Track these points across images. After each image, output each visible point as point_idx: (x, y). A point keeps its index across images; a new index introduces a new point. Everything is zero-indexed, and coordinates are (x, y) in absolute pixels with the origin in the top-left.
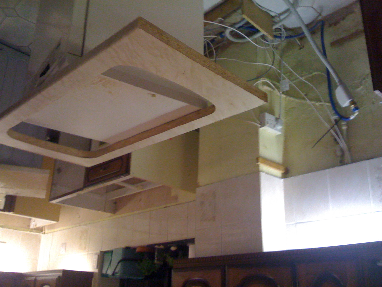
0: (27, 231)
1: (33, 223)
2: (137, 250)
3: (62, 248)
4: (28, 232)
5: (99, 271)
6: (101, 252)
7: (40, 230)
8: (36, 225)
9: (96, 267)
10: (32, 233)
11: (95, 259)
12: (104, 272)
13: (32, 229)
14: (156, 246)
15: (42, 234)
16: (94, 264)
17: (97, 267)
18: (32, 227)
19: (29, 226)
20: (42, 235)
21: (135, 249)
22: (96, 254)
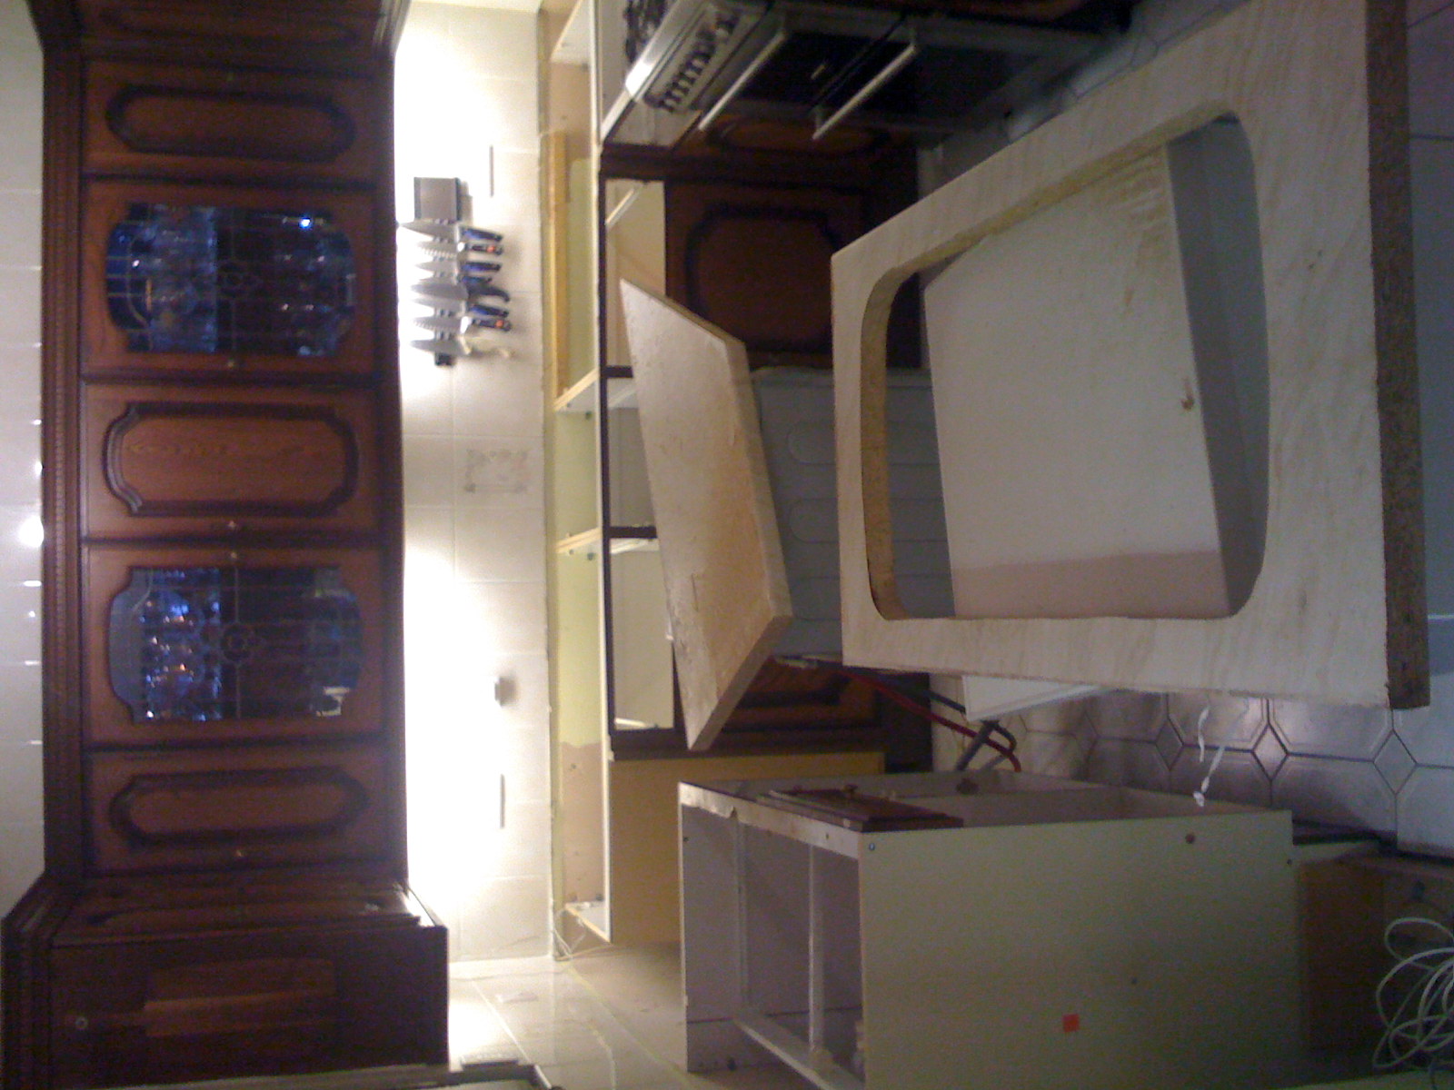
0: (555, 899)
4: (551, 901)
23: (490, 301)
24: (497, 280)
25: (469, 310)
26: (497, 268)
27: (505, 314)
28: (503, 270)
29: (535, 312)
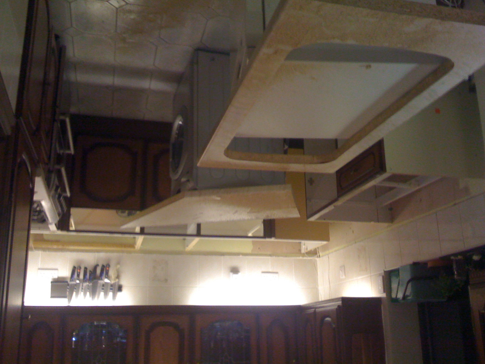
0: (299, 256)
1: (304, 247)
2: (429, 265)
3: (341, 272)
4: (301, 258)
5: (387, 295)
6: (385, 272)
7: (314, 253)
8: (307, 249)
9: (382, 290)
10: (305, 258)
11: (380, 281)
12: (394, 296)
13: (304, 254)
14: (452, 258)
15: (317, 257)
16: (380, 288)
17: (384, 291)
18: (303, 251)
19: (300, 250)
20: (318, 259)
21: (425, 264)
22: (380, 275)
23: (98, 271)
24: (90, 269)
25: (102, 279)
26: (86, 269)
27: (103, 266)
28: (86, 266)
29: (102, 255)
